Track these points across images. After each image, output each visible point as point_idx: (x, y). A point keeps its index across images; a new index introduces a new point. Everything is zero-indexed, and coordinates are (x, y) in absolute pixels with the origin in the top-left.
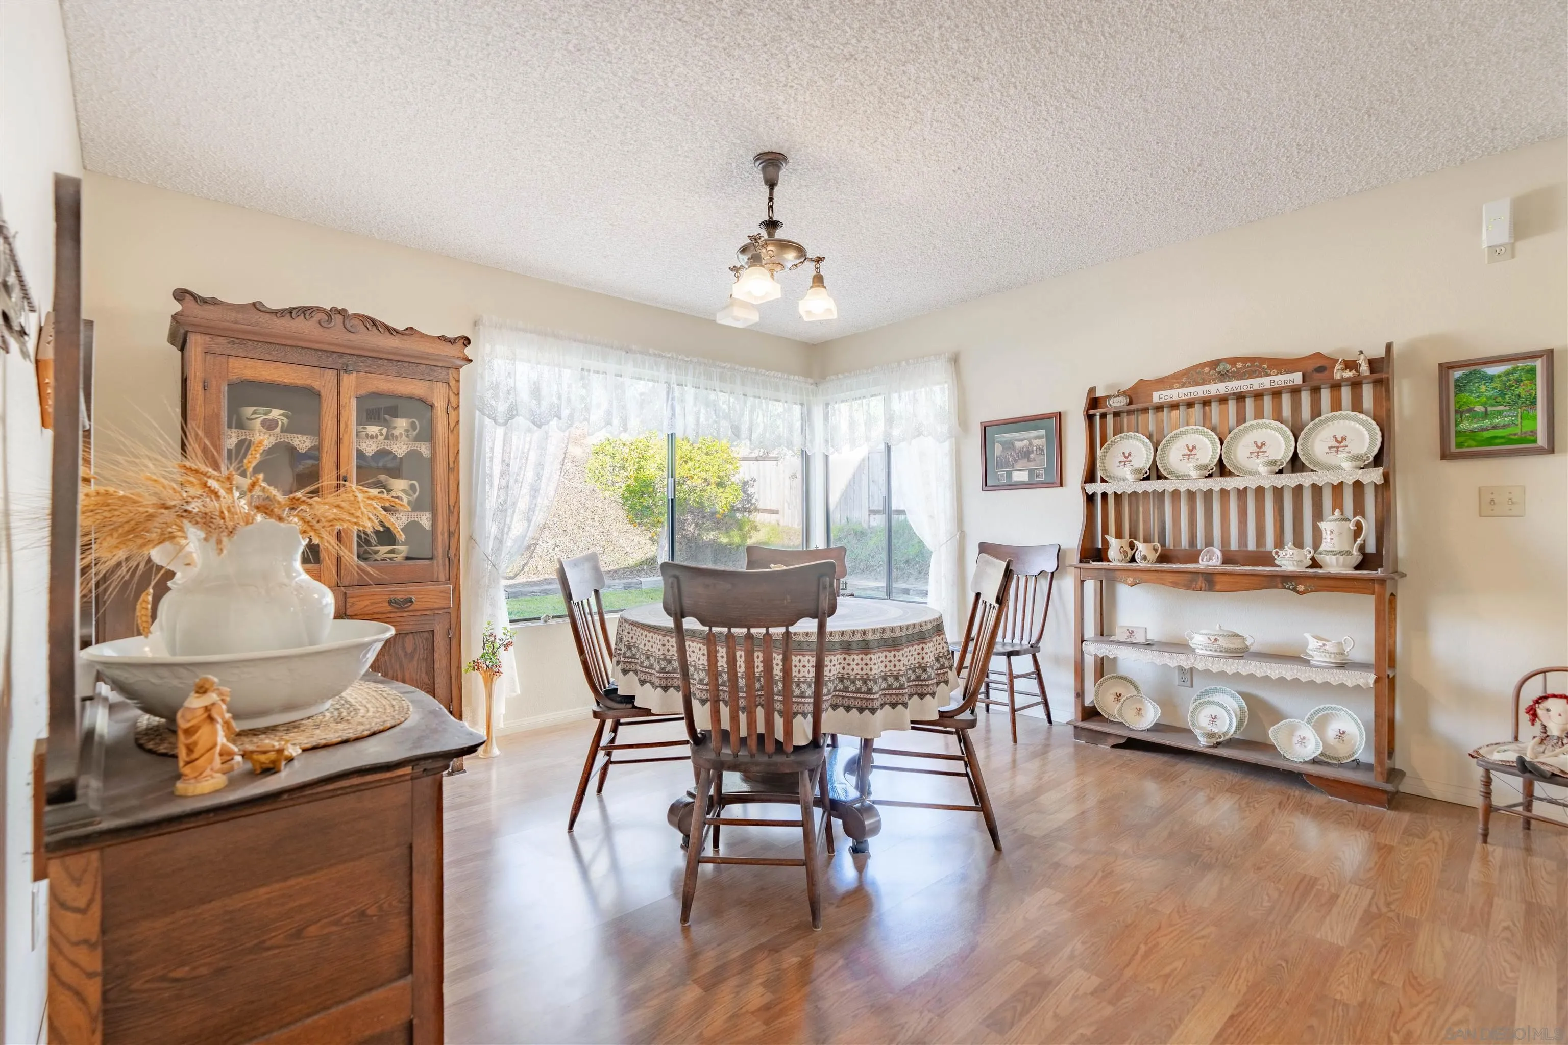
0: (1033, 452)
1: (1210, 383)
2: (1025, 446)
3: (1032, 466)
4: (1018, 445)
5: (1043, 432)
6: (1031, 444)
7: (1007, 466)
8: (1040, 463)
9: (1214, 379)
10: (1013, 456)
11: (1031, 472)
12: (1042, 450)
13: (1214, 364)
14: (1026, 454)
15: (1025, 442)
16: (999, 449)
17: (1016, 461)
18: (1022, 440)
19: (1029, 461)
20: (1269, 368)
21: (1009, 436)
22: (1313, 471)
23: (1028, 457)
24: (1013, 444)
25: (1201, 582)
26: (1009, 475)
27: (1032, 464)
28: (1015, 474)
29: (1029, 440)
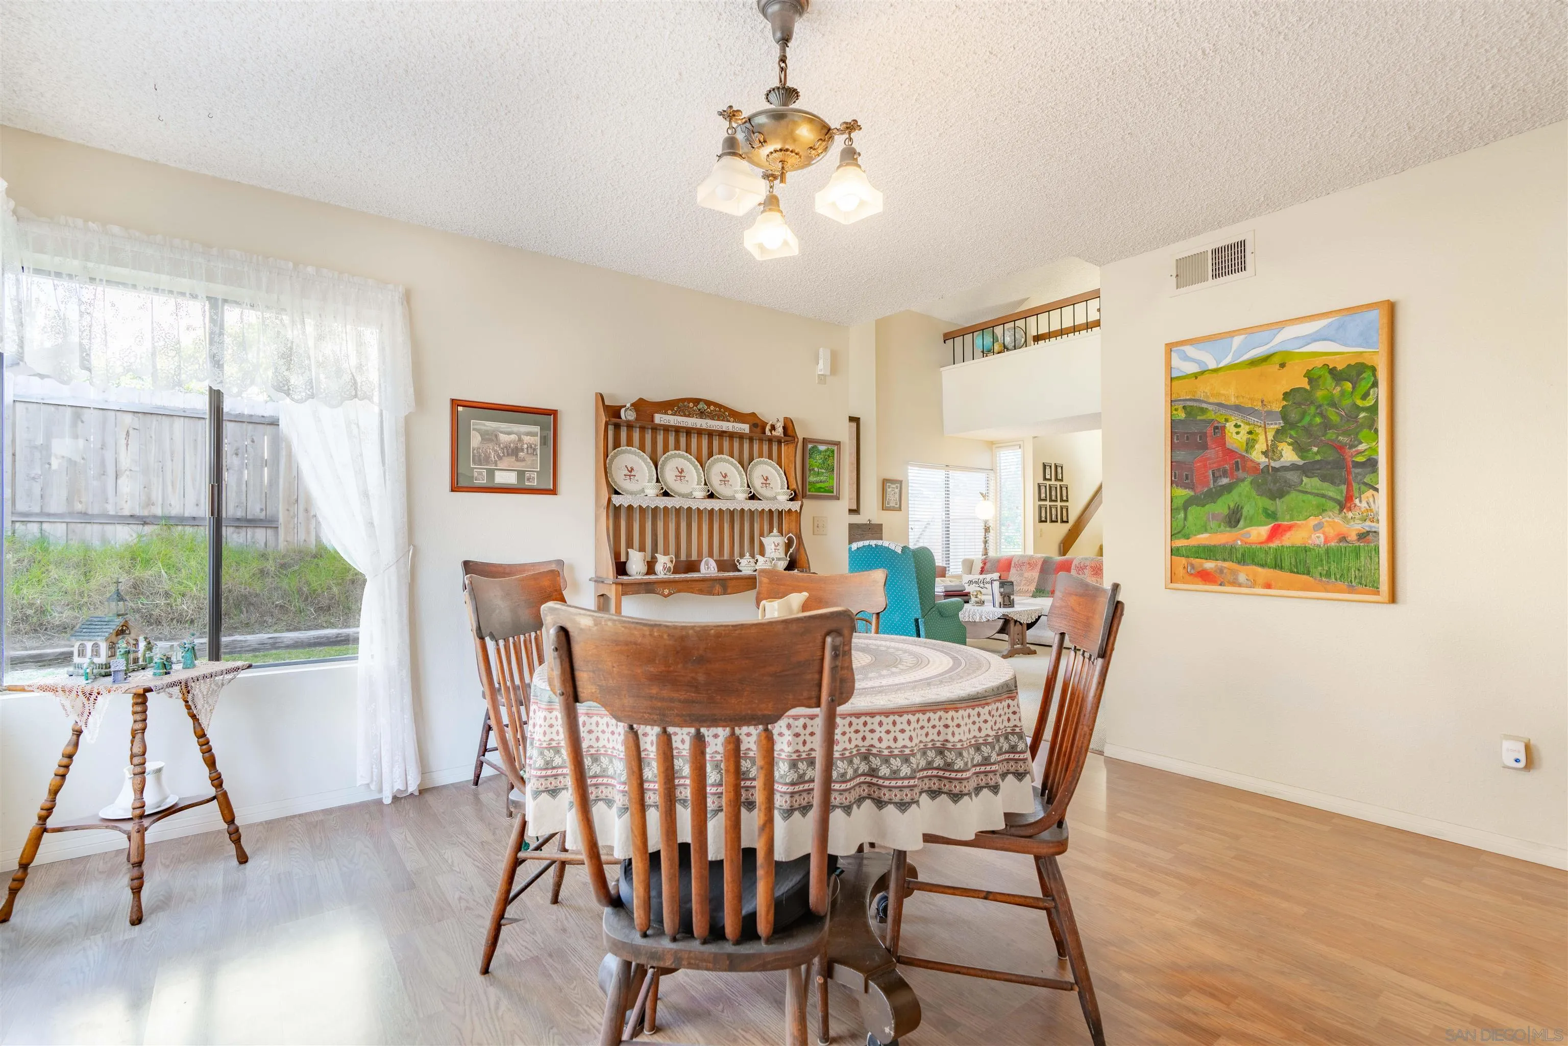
0: (522, 450)
1: (693, 417)
2: (513, 442)
3: (520, 466)
4: (503, 438)
5: (537, 429)
6: (520, 440)
7: (487, 463)
8: (533, 465)
9: (696, 415)
10: (495, 451)
11: (521, 474)
12: (535, 450)
13: (697, 401)
14: (514, 451)
15: (513, 437)
16: (476, 440)
17: (500, 458)
18: (509, 433)
19: (517, 460)
20: (729, 415)
21: (490, 425)
22: (760, 499)
23: (517, 456)
24: (496, 436)
25: (718, 588)
26: (491, 473)
27: (523, 464)
28: (497, 473)
29: (519, 435)
